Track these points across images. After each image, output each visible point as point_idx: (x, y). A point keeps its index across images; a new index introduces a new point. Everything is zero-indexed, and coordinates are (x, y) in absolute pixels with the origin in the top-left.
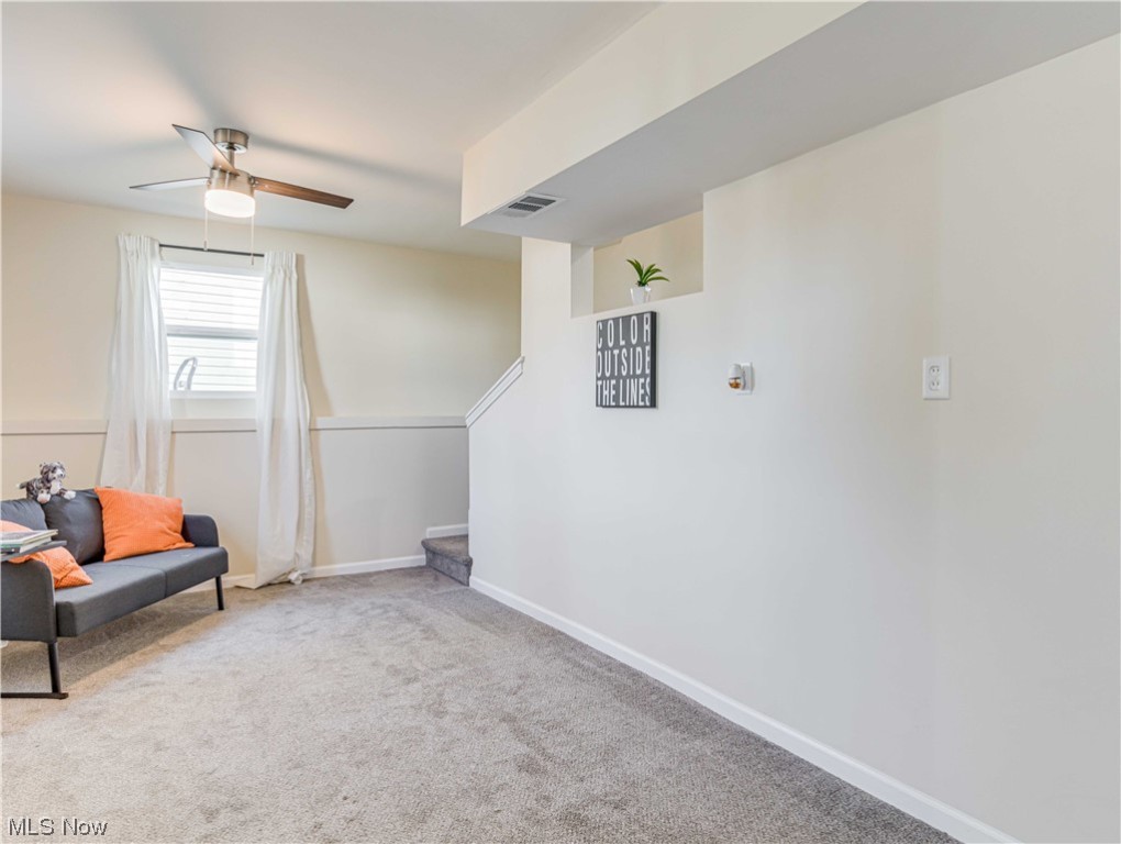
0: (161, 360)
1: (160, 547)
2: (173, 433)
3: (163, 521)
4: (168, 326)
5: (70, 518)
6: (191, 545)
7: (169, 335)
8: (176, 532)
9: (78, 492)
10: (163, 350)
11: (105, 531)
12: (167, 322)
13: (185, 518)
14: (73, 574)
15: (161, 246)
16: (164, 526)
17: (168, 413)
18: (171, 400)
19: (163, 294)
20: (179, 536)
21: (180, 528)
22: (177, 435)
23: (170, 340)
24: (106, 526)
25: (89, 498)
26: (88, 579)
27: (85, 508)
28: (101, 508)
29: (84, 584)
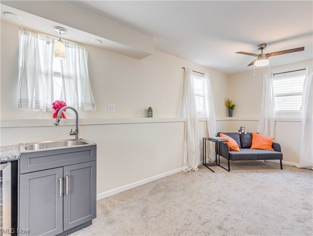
0: (273, 103)
1: (264, 148)
2: (276, 121)
3: (265, 142)
4: (275, 94)
5: (245, 138)
6: (274, 150)
7: (275, 96)
8: (269, 146)
9: (247, 133)
10: (273, 101)
11: (252, 142)
12: (275, 93)
13: (273, 142)
14: (236, 149)
15: (274, 74)
16: (265, 144)
17: (274, 116)
18: (276, 113)
19: (274, 87)
20: (271, 147)
21: (271, 145)
22: (277, 122)
23: (276, 98)
24: (253, 141)
25: (250, 135)
26: (239, 150)
27: (249, 136)
28: (252, 137)
29: (238, 151)
